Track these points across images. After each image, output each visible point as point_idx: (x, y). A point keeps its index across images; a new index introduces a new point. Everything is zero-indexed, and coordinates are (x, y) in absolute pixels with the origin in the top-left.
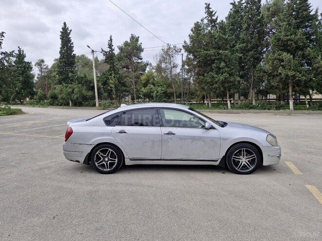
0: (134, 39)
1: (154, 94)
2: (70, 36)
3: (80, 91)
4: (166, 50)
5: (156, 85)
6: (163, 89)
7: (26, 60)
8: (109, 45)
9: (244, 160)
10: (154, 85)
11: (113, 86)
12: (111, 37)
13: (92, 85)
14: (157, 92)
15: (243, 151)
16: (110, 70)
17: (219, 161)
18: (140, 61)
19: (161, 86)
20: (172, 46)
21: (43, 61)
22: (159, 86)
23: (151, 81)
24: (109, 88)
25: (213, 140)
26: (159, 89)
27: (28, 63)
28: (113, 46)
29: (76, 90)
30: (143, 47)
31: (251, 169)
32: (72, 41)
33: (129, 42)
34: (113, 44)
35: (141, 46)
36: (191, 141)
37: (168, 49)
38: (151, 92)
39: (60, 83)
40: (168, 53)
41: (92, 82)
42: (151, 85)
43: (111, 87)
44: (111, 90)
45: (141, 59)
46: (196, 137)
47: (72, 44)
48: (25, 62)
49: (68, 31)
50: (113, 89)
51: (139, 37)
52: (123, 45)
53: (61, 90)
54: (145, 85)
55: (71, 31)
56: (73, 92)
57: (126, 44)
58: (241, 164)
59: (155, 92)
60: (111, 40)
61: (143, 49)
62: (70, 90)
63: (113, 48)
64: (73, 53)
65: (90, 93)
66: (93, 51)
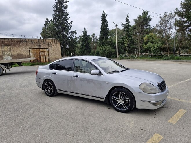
0: (145, 13)
1: (152, 49)
2: (106, 18)
3: (109, 49)
4: (163, 17)
5: (154, 42)
6: (159, 45)
7: (87, 34)
8: (126, 20)
9: (121, 101)
10: (152, 43)
11: (126, 45)
12: (128, 15)
13: (115, 45)
14: (154, 48)
15: (120, 94)
16: (126, 36)
17: (104, 98)
18: (148, 27)
19: (158, 43)
20: (168, 14)
21: (94, 34)
22: (155, 43)
23: (150, 40)
24: (124, 46)
25: (99, 82)
26: (155, 45)
27: (88, 36)
28: (129, 20)
29: (107, 49)
30: (151, 17)
31: (126, 109)
32: (107, 21)
33: (142, 15)
34: (129, 19)
35: (149, 17)
36: (87, 82)
37: (164, 17)
38: (150, 48)
39: (100, 46)
40: (165, 19)
41: (115, 44)
42: (150, 43)
43: (125, 46)
44: (126, 48)
45: (150, 26)
46: (90, 79)
47: (107, 22)
48: (87, 35)
49: (106, 16)
50: (127, 47)
51: (148, 11)
52: (137, 18)
53: (100, 50)
54: (146, 43)
55: (107, 15)
56: (105, 50)
57: (140, 17)
58: (119, 103)
59: (152, 48)
60: (128, 16)
61: (151, 19)
62: (104, 49)
63: (129, 21)
64: (108, 28)
65: (113, 51)
66: (116, 25)
